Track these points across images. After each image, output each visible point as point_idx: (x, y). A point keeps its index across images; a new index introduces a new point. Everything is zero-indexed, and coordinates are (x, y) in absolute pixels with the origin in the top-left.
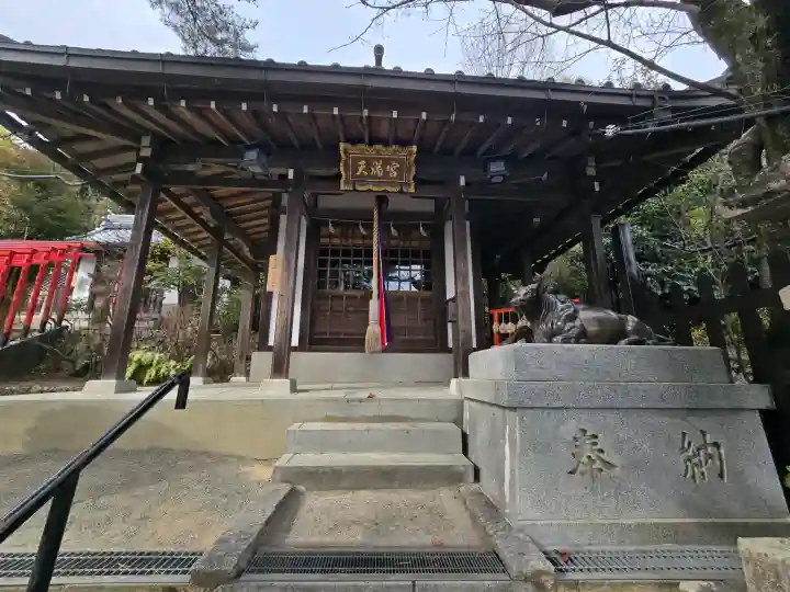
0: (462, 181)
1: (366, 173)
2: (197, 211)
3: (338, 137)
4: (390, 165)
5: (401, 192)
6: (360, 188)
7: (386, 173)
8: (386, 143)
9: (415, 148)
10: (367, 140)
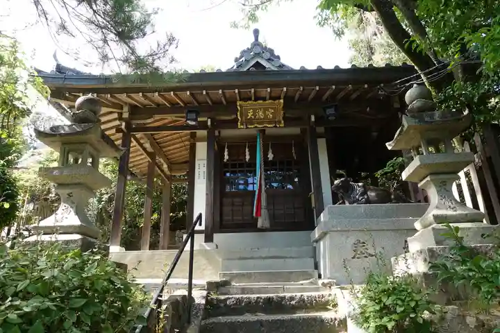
0: (313, 118)
1: (253, 117)
2: (142, 141)
3: (236, 99)
4: (268, 111)
5: (275, 127)
6: (250, 127)
7: (266, 116)
8: (264, 99)
9: (282, 101)
10: (253, 99)
